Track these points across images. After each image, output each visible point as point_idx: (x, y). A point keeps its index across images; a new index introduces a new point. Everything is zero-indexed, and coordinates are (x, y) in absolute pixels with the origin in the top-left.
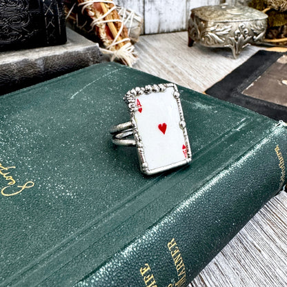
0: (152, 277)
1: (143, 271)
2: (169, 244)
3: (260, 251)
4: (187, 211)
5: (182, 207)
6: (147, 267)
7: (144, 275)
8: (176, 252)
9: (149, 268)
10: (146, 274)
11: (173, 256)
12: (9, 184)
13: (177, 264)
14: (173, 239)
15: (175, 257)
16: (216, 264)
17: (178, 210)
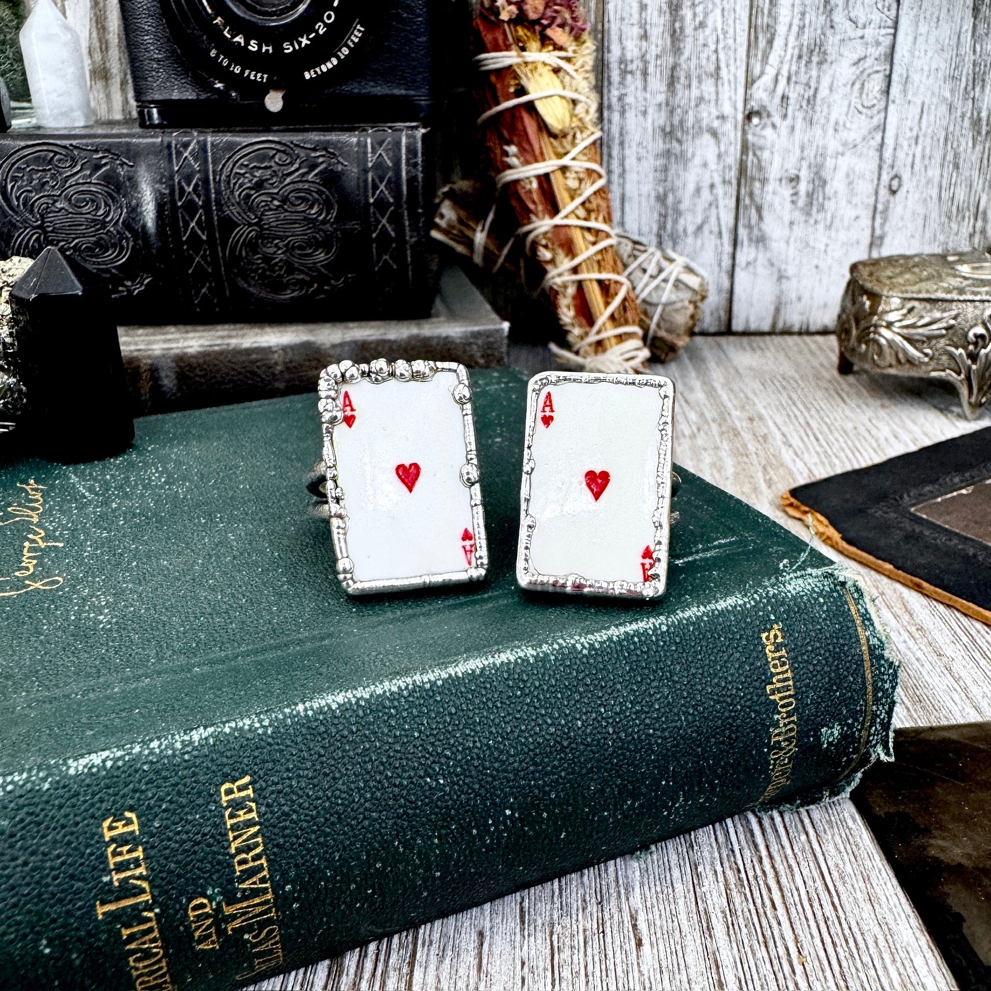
0: (139, 853)
1: (111, 828)
2: (227, 786)
3: (639, 944)
4: (328, 718)
5: (318, 703)
6: (129, 822)
7: (113, 840)
8: (243, 816)
9: (135, 827)
10: (121, 841)
11: (229, 823)
12: (17, 574)
13: (239, 851)
14: (247, 779)
15: (234, 828)
16: (481, 934)
17: (300, 707)
